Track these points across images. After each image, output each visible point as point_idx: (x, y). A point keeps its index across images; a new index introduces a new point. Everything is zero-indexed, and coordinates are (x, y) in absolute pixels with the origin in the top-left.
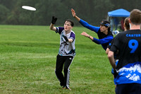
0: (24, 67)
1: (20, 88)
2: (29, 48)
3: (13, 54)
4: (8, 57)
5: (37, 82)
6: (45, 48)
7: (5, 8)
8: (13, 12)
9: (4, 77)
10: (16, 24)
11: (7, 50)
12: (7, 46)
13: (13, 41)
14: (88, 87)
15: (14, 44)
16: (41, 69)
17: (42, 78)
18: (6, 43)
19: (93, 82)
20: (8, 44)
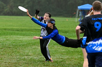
0: (16, 46)
1: (14, 61)
2: (20, 32)
3: (9, 37)
4: (5, 39)
5: (26, 57)
6: (32, 33)
7: (3, 4)
8: (8, 6)
9: (2, 53)
10: (11, 15)
11: (4, 34)
12: (4, 31)
13: (9, 28)
14: (63, 61)
15: (9, 30)
16: (29, 47)
17: (29, 54)
18: (3, 29)
19: (67, 57)
20: (5, 29)
